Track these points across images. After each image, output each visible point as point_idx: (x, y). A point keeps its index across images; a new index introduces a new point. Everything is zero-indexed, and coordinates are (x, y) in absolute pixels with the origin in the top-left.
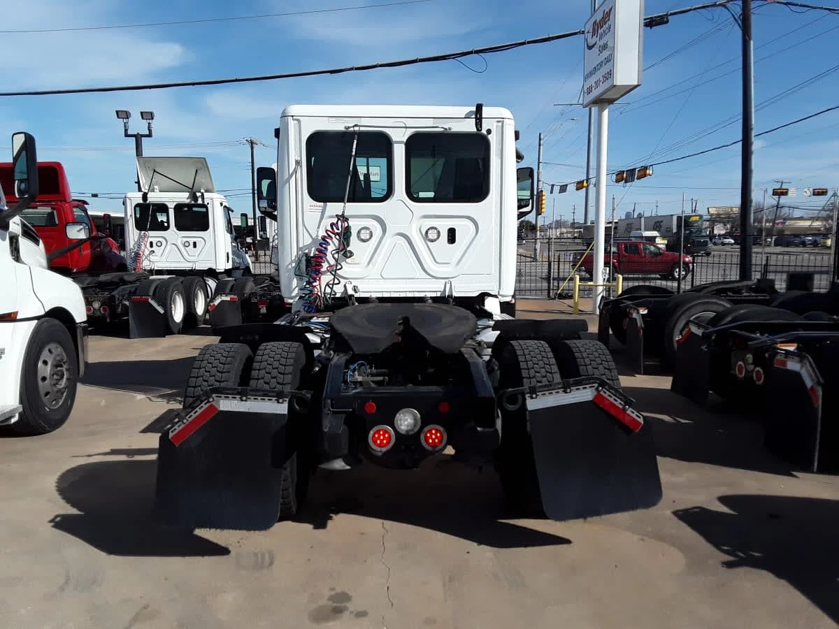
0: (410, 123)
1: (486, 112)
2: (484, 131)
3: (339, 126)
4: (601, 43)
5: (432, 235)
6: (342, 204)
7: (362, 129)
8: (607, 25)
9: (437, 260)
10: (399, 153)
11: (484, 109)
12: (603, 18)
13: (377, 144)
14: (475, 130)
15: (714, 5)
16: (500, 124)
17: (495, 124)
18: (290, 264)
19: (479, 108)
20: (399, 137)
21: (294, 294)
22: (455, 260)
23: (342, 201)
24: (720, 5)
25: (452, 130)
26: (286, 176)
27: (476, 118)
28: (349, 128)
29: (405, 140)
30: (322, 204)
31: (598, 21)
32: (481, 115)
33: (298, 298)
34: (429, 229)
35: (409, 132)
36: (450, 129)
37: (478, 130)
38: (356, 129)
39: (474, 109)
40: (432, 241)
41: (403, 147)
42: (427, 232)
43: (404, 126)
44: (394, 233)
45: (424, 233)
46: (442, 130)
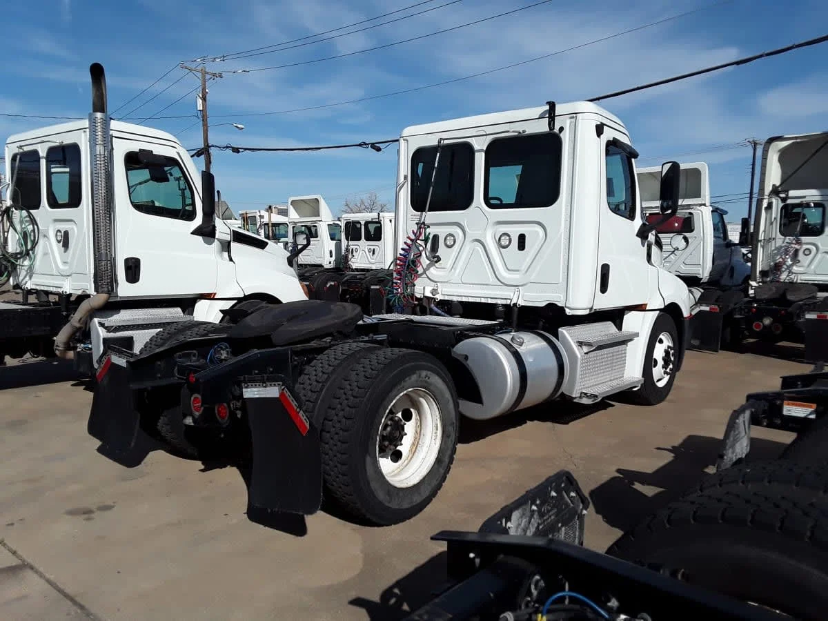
0: (490, 129)
1: (559, 109)
2: (556, 130)
5: (505, 241)
9: (509, 267)
10: (480, 161)
11: (557, 106)
14: (548, 130)
16: (573, 120)
17: (568, 121)
19: (552, 106)
20: (481, 145)
22: (524, 267)
25: (526, 133)
27: (549, 117)
29: (485, 147)
30: (419, 213)
32: (554, 113)
34: (501, 236)
35: (489, 139)
36: (524, 131)
37: (550, 129)
39: (547, 107)
40: (505, 247)
41: (483, 154)
42: (500, 239)
43: (485, 134)
44: (471, 239)
45: (497, 239)
46: (516, 134)
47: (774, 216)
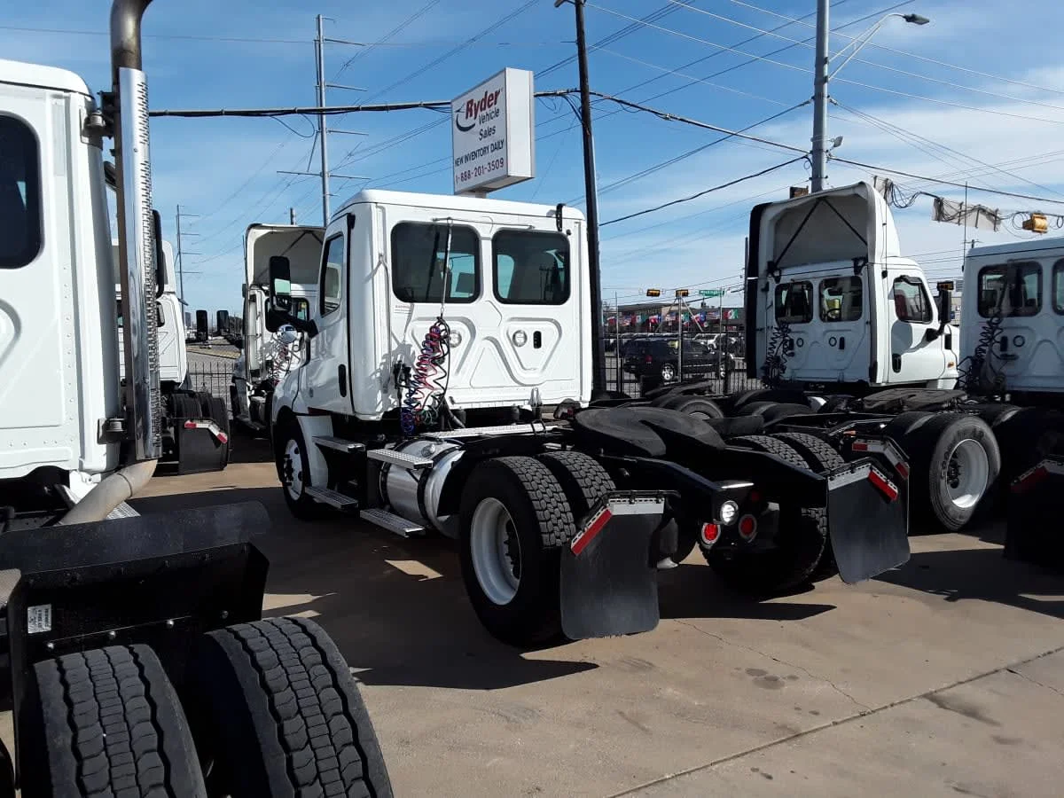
0: (496, 218)
1: (566, 211)
2: (564, 232)
3: (425, 217)
4: (485, 126)
5: (520, 339)
6: (440, 305)
7: (455, 222)
8: (493, 108)
9: (525, 366)
10: (486, 249)
11: (564, 209)
12: (484, 100)
13: (467, 239)
14: (556, 230)
15: (555, 94)
16: (578, 225)
17: (573, 225)
18: (375, 373)
19: (560, 207)
20: (486, 233)
21: (378, 410)
22: (541, 366)
23: (439, 301)
24: (561, 95)
25: (535, 229)
26: (369, 271)
27: (557, 217)
28: (437, 220)
29: (491, 236)
30: (409, 304)
31: (476, 102)
32: (561, 215)
33: (382, 414)
34: (516, 333)
35: (496, 229)
36: (532, 227)
37: (559, 230)
38: (450, 221)
39: (555, 208)
40: (519, 345)
41: (490, 243)
42: (514, 336)
43: (490, 221)
44: (483, 337)
45: (511, 337)
46: (526, 227)
47: (259, 310)
